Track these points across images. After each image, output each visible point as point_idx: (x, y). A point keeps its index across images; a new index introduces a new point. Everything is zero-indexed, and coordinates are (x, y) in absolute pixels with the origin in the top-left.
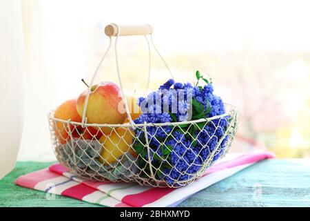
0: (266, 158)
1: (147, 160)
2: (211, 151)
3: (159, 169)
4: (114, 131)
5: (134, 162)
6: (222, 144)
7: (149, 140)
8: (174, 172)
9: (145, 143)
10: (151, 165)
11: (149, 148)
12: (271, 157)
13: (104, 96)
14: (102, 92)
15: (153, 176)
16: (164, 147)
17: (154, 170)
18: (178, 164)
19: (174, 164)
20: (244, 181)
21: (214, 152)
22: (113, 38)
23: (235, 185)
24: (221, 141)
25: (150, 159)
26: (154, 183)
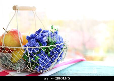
0: (82, 61)
1: (29, 62)
2: (56, 59)
3: (34, 66)
4: (15, 50)
5: (23, 63)
6: (60, 55)
7: (29, 53)
8: (40, 67)
9: (27, 55)
10: (30, 65)
11: (29, 57)
12: (84, 60)
13: (12, 35)
14: (11, 33)
15: (31, 69)
16: (36, 57)
17: (32, 66)
18: (42, 64)
19: (40, 64)
20: (71, 70)
21: (57, 59)
22: (16, 11)
23: (67, 72)
24: (60, 54)
25: (30, 61)
26: (32, 71)
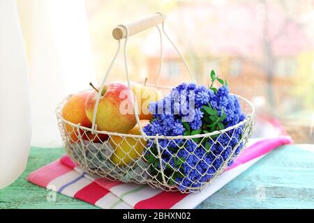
0: (282, 144)
1: (159, 169)
2: (225, 160)
3: (171, 178)
4: (124, 140)
5: (146, 170)
6: (236, 151)
7: (161, 151)
8: (186, 180)
9: (156, 154)
10: (163, 175)
11: (161, 159)
12: (288, 143)
13: (114, 104)
14: (112, 99)
15: (165, 184)
16: (177, 159)
17: (166, 179)
18: (191, 173)
19: (187, 173)
21: (227, 160)
24: (235, 148)
25: (162, 167)
26: (167, 188)
